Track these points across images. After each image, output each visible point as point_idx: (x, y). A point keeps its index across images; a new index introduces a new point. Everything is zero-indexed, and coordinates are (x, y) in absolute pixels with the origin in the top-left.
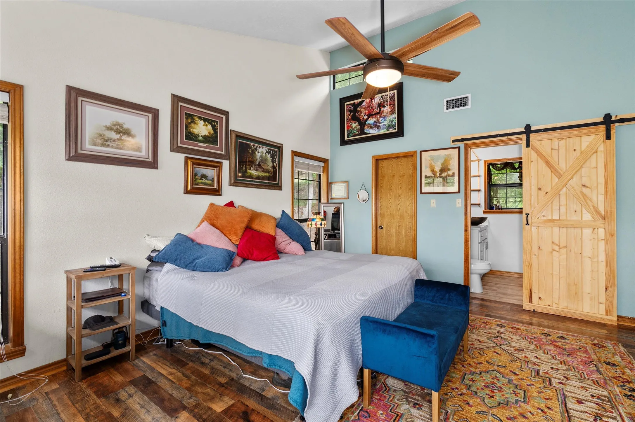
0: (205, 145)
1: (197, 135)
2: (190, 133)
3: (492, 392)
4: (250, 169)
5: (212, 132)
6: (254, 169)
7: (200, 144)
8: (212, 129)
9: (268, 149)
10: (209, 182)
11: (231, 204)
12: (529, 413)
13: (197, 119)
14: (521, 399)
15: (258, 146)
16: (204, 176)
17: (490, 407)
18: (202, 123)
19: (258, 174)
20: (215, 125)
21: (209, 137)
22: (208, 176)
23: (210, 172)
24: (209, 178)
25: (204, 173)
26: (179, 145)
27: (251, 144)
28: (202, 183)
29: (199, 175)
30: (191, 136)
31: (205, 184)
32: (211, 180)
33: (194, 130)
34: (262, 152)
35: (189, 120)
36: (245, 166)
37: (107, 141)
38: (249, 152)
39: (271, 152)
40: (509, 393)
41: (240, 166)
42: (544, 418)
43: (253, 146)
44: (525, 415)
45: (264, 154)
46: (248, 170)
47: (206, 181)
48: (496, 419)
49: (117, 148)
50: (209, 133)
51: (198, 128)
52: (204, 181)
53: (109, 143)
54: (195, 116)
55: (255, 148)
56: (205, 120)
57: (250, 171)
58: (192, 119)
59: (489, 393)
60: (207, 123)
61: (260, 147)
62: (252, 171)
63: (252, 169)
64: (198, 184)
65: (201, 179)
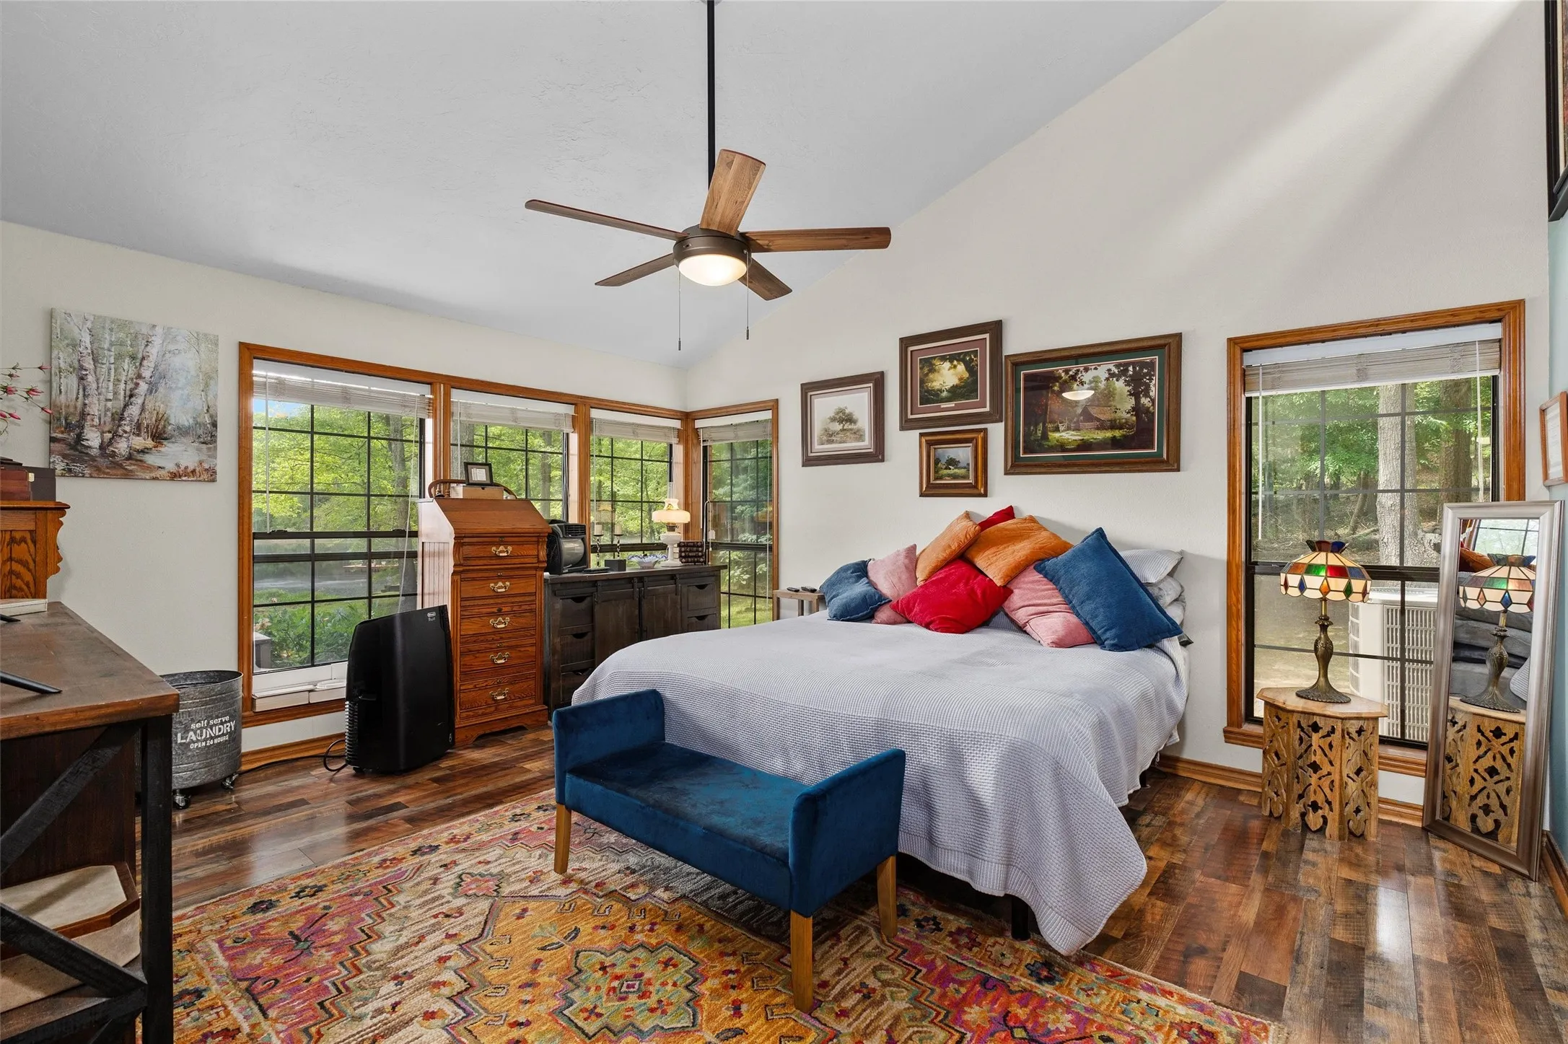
0: (952, 405)
1: (938, 390)
2: (928, 391)
3: (617, 978)
4: (1057, 430)
5: (966, 375)
6: (1069, 429)
7: (944, 405)
8: (966, 369)
9: (1117, 366)
10: (962, 471)
11: (1008, 513)
12: (529, 998)
13: (937, 362)
14: (571, 1012)
15: (1081, 369)
16: (952, 462)
17: (578, 953)
18: (947, 365)
19: (1080, 438)
20: (971, 360)
21: (961, 387)
22: (959, 462)
23: (963, 454)
24: (960, 465)
25: (952, 456)
26: (910, 417)
27: (1058, 370)
28: (949, 475)
29: (943, 461)
30: (930, 397)
31: (955, 477)
32: (965, 468)
33: (934, 384)
34: (1096, 380)
35: (926, 370)
36: (1041, 425)
37: (831, 436)
38: (1054, 391)
39: (1128, 370)
40: (598, 1003)
41: (1029, 429)
42: (504, 1015)
43: (1063, 375)
44: (529, 989)
45: (1104, 382)
46: (1050, 434)
47: (956, 470)
48: (549, 945)
49: (840, 443)
50: (960, 379)
51: (940, 378)
52: (953, 471)
53: (833, 438)
54: (934, 358)
55: (1072, 376)
56: (951, 359)
57: (1057, 435)
58: (932, 365)
59: (618, 971)
60: (955, 362)
61: (1086, 370)
62: (1063, 434)
63: (1061, 428)
64: (941, 478)
65: (946, 469)
